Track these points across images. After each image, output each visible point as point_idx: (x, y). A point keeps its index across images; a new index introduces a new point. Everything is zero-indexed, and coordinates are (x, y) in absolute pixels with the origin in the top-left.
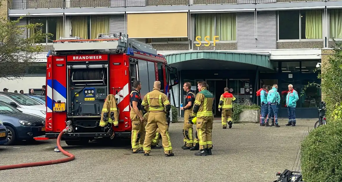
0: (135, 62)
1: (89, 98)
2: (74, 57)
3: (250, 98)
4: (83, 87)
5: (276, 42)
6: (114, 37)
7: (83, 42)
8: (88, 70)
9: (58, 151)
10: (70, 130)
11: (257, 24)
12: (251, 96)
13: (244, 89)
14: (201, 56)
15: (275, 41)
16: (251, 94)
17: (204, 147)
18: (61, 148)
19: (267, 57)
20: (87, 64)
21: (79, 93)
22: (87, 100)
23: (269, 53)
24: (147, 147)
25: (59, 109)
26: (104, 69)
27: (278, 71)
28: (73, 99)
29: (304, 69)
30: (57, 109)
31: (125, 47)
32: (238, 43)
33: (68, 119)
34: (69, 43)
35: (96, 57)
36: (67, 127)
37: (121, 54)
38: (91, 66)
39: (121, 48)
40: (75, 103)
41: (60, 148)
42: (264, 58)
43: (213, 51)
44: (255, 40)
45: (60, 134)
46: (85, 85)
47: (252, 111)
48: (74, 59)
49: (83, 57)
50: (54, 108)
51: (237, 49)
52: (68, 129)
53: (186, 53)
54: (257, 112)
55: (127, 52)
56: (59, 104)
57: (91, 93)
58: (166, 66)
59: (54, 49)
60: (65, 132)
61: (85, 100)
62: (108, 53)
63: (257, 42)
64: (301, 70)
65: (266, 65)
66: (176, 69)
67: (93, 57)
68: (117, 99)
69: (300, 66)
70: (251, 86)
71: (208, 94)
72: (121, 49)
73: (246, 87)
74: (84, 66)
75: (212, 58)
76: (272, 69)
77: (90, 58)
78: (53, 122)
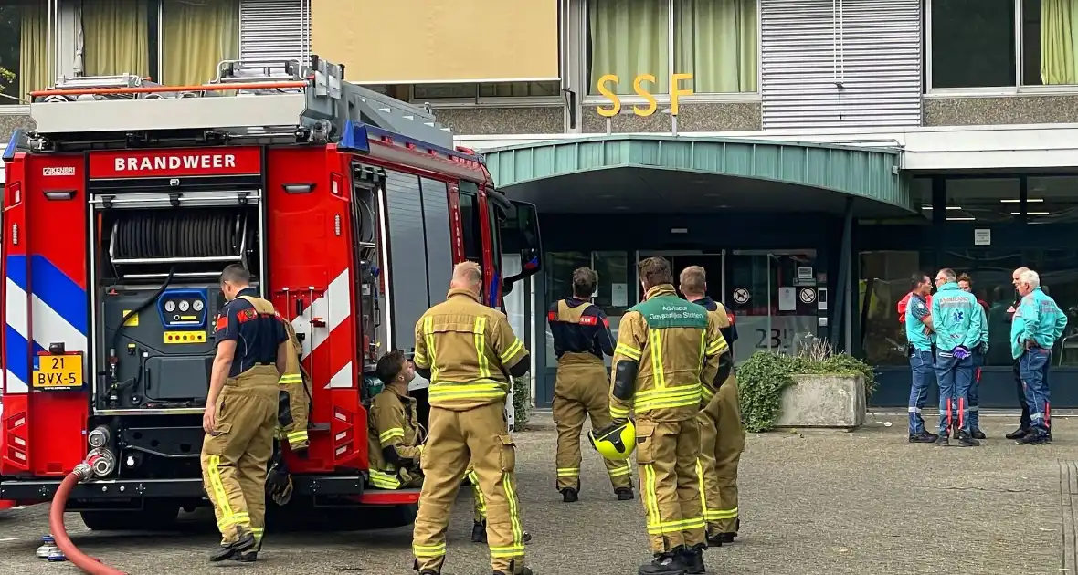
0: (372, 182)
1: (181, 334)
2: (117, 160)
3: (819, 328)
4: (159, 287)
5: (922, 98)
6: (287, 76)
7: (157, 97)
8: (177, 213)
9: (54, 554)
10: (103, 467)
11: (841, 25)
12: (823, 321)
13: (792, 290)
14: (623, 157)
15: (918, 95)
16: (822, 313)
17: (666, 543)
18: (69, 540)
19: (887, 160)
20: (175, 188)
21: (140, 311)
22: (174, 341)
23: (895, 144)
24: (429, 542)
25: (56, 378)
26: (247, 211)
27: (930, 217)
28: (115, 334)
29: (1036, 207)
30: (46, 378)
31: (331, 118)
32: (767, 104)
33: (94, 422)
34: (96, 99)
35: (211, 159)
36: (90, 455)
37: (318, 147)
38: (191, 198)
39: (315, 121)
40: (125, 356)
41: (65, 543)
42: (874, 162)
43: (670, 134)
44: (836, 91)
45: (63, 485)
46: (165, 277)
47: (834, 379)
48: (117, 168)
49: (157, 159)
50: (35, 374)
51: (759, 129)
52: (95, 463)
53: (556, 146)
54: (851, 383)
55: (341, 139)
56: (59, 358)
57: (191, 311)
58: (489, 195)
59: (33, 124)
60: (81, 477)
61: (167, 341)
62: (261, 141)
63: (841, 96)
64: (1023, 212)
65: (884, 191)
66: (531, 210)
67: (197, 158)
68: (301, 337)
69: (1023, 197)
70: (823, 278)
71: (669, 313)
72: (319, 128)
73: (801, 284)
74: (163, 199)
75: (665, 162)
76: (907, 206)
77: (187, 166)
78: (32, 432)
